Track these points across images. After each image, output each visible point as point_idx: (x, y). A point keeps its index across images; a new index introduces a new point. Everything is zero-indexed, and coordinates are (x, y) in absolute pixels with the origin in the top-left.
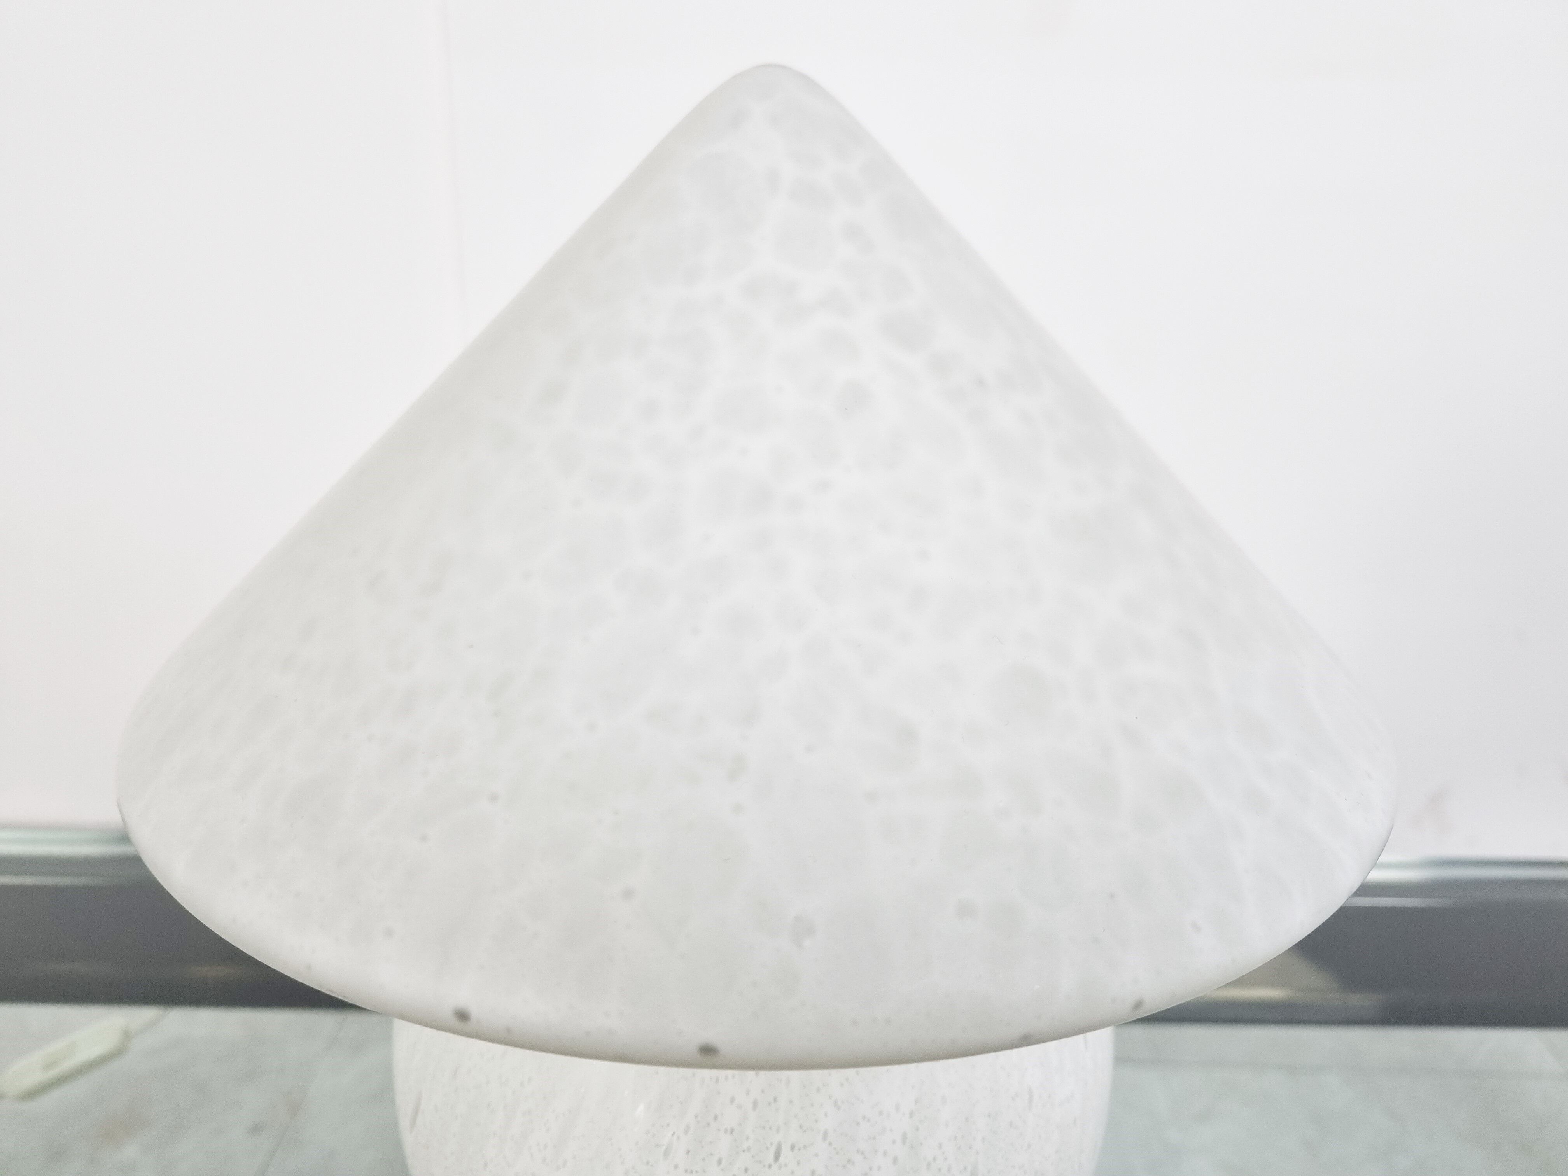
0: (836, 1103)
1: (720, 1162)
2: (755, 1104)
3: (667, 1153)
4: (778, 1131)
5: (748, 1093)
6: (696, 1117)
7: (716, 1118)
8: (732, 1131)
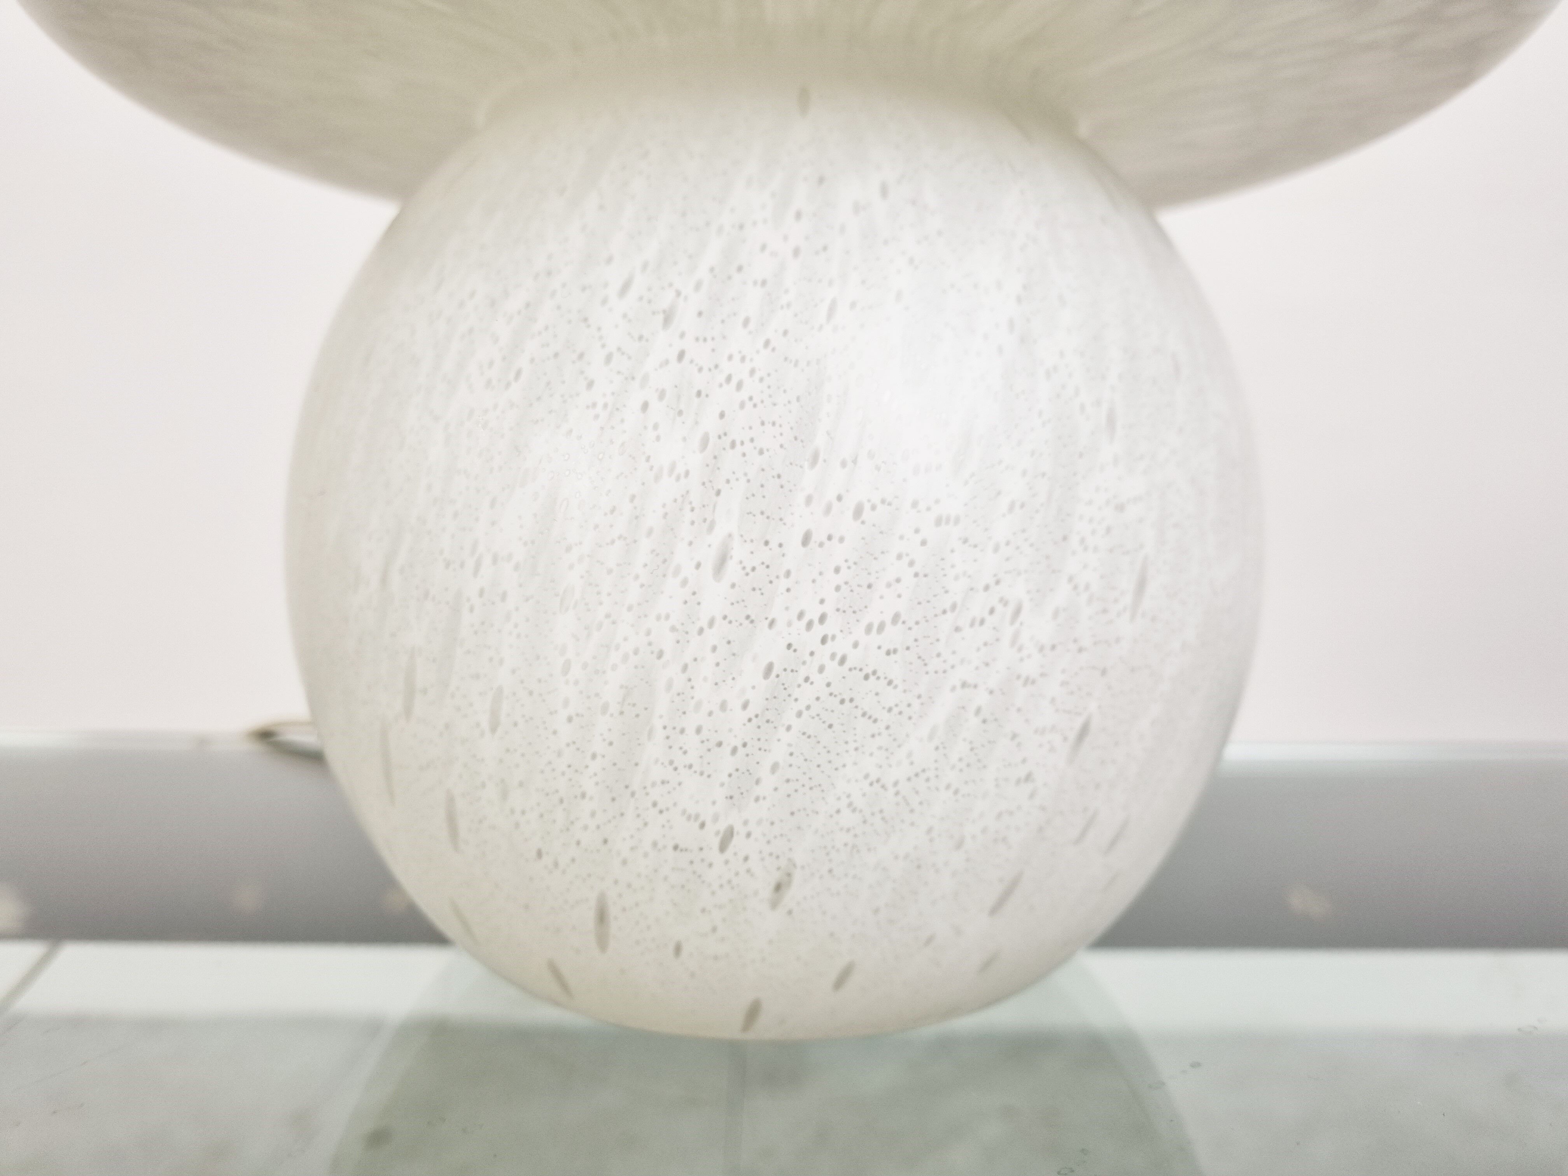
0: (911, 261)
1: (746, 322)
2: (796, 252)
3: (668, 318)
4: (831, 283)
5: (786, 238)
6: (712, 270)
7: (740, 269)
8: (764, 283)
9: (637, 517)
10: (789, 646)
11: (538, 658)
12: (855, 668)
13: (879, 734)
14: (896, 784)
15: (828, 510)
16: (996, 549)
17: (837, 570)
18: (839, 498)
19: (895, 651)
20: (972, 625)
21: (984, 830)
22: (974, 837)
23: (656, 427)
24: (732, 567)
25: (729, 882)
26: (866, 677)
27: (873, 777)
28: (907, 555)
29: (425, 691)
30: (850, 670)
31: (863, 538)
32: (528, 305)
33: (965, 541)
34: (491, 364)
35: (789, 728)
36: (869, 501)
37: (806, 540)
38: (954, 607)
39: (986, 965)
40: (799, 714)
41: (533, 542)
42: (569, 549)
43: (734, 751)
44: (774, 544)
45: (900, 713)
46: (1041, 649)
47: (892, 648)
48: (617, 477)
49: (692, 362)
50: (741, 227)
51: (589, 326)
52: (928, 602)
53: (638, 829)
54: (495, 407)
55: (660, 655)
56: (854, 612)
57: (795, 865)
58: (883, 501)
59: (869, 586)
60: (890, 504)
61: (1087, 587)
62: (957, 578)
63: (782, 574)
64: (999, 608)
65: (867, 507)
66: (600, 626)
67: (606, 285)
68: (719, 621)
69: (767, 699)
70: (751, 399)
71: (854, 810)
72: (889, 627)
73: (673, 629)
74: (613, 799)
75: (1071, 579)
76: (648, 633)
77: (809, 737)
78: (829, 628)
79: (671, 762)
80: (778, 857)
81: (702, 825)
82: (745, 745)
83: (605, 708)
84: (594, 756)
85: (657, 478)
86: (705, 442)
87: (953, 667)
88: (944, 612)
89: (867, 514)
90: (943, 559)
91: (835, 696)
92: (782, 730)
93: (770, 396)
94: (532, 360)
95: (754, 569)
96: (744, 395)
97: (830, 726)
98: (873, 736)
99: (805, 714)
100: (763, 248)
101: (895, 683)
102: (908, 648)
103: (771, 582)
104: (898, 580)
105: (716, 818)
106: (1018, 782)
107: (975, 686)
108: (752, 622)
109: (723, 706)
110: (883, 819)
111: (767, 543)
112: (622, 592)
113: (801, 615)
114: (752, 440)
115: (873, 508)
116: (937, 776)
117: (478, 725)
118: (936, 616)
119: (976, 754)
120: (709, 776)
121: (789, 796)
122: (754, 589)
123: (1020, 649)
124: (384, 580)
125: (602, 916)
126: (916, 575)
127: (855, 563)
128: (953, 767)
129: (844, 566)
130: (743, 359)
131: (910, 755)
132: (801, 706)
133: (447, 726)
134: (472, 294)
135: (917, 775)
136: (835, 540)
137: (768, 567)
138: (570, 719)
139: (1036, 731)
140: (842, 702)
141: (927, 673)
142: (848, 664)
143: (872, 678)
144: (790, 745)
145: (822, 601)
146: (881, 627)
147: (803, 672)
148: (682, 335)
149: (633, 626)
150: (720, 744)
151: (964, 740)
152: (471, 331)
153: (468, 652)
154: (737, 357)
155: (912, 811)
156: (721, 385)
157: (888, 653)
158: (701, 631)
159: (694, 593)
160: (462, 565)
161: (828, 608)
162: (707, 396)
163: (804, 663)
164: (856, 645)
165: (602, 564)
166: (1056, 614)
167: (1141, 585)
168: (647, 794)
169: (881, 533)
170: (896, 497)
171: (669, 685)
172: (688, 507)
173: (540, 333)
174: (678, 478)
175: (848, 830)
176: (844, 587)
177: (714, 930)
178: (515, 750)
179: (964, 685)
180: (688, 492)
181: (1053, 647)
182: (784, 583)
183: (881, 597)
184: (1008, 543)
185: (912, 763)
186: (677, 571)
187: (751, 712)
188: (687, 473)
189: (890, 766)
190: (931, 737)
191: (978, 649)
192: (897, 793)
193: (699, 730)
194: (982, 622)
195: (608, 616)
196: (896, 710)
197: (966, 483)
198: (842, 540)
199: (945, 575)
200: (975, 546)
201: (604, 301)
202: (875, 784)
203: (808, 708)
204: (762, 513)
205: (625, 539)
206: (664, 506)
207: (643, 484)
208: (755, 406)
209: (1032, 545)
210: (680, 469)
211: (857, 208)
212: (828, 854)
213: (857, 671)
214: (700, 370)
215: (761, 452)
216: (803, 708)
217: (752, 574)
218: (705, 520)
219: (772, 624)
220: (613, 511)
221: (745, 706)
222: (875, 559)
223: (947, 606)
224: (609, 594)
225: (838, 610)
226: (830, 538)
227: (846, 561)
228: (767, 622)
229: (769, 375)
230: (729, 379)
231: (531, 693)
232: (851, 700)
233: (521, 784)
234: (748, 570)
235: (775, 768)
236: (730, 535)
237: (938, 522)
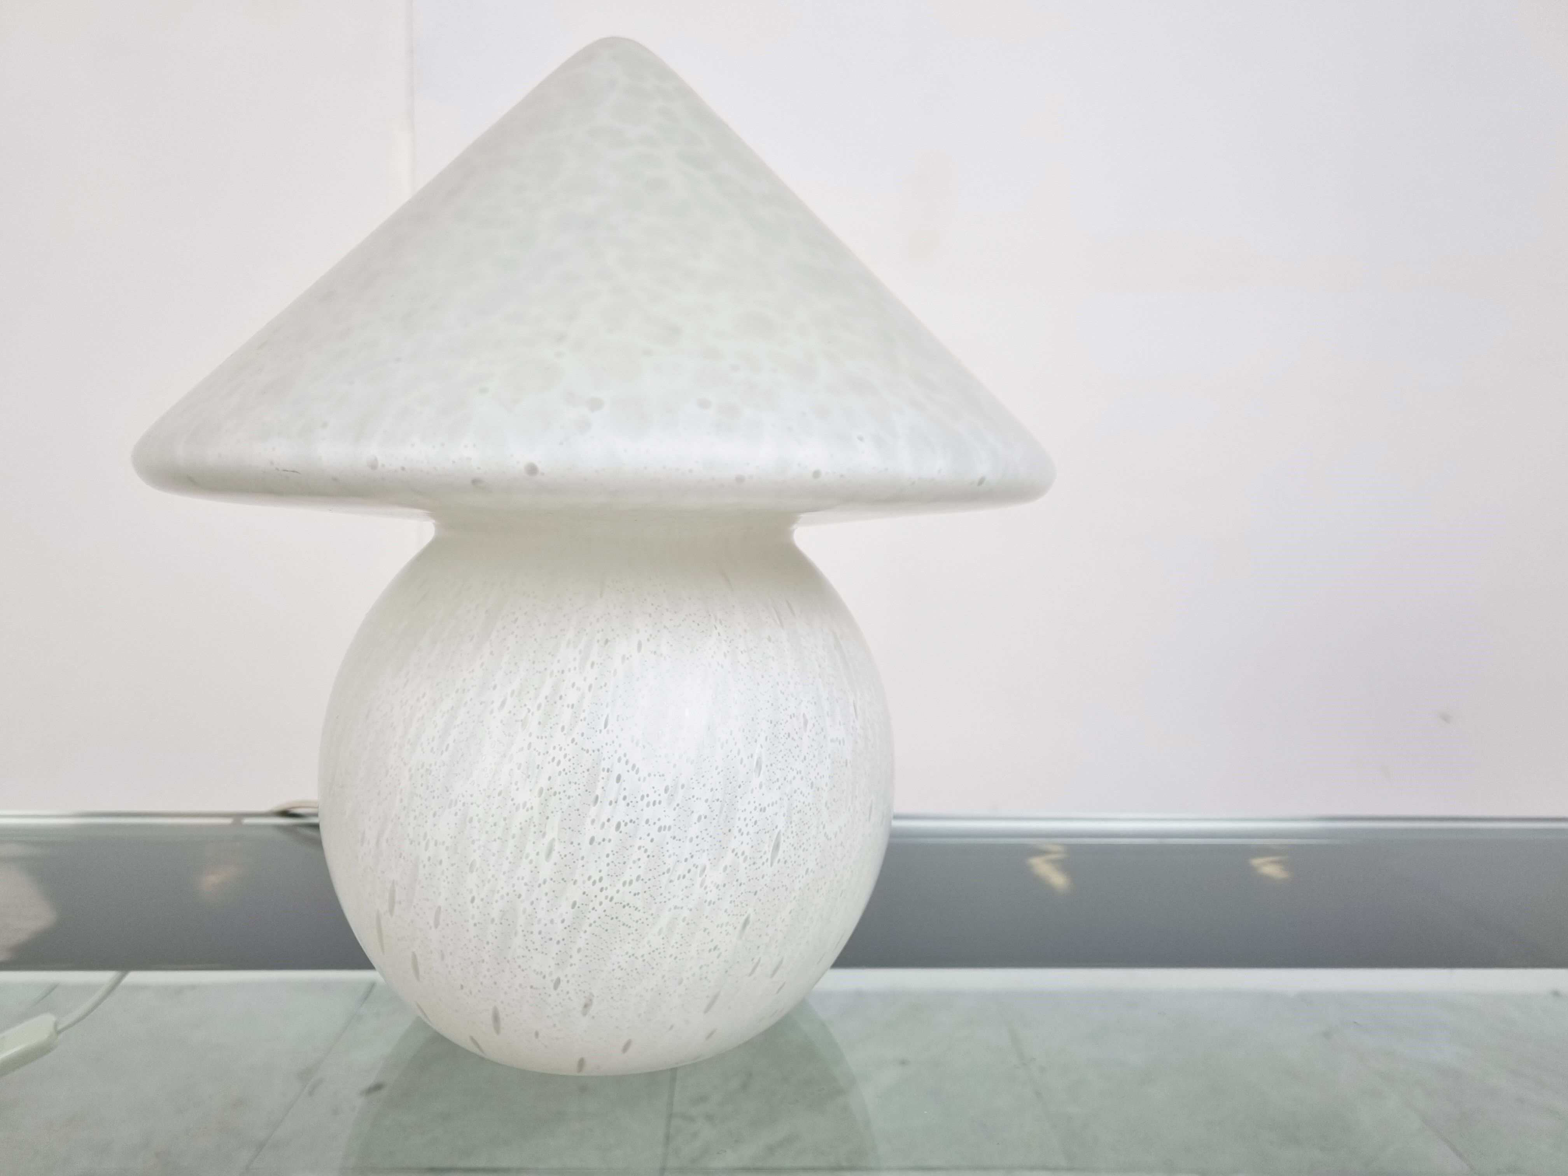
0: (651, 689)
1: (563, 729)
2: (590, 687)
3: (523, 724)
4: (607, 706)
5: (585, 679)
6: (546, 698)
7: (561, 697)
8: (573, 706)
9: (507, 829)
10: (584, 893)
11: (458, 894)
12: (618, 903)
13: (632, 933)
14: (643, 956)
15: (603, 825)
16: (691, 840)
17: (608, 856)
18: (609, 820)
19: (638, 894)
20: (679, 879)
21: (694, 975)
22: (688, 978)
23: (516, 783)
24: (555, 854)
25: (560, 1003)
26: (624, 907)
27: (630, 954)
28: (644, 847)
29: (400, 903)
30: (616, 903)
31: (621, 840)
32: (452, 709)
33: (674, 838)
34: (433, 739)
35: (585, 932)
36: (624, 821)
37: (592, 841)
38: (669, 870)
39: (710, 1036)
40: (590, 925)
41: (455, 837)
42: (473, 842)
43: (558, 942)
44: (575, 844)
45: (643, 923)
46: (718, 887)
47: (637, 892)
48: (497, 808)
49: (535, 749)
50: (563, 672)
51: (483, 726)
52: (655, 869)
53: (512, 978)
54: (436, 764)
55: (520, 896)
56: (617, 876)
57: (593, 996)
58: (631, 821)
59: (624, 863)
60: (634, 822)
61: (743, 853)
62: (670, 856)
63: (580, 858)
64: (693, 869)
65: (623, 824)
66: (489, 881)
67: (493, 702)
68: (548, 880)
69: (574, 918)
70: (564, 770)
71: (622, 969)
72: (635, 883)
73: (526, 884)
74: (499, 964)
75: (733, 851)
76: (513, 886)
77: (596, 935)
78: (604, 884)
79: (527, 947)
80: (584, 992)
81: (544, 977)
82: (563, 940)
83: (493, 920)
84: (488, 943)
85: (517, 809)
86: (541, 791)
87: (669, 899)
88: (664, 873)
89: (622, 828)
90: (662, 848)
91: (608, 916)
92: (582, 934)
93: (574, 769)
94: (454, 741)
95: (565, 856)
96: (560, 768)
97: (607, 930)
98: (629, 934)
99: (593, 925)
100: (573, 685)
101: (639, 909)
102: (645, 892)
103: (574, 862)
104: (639, 859)
105: (551, 974)
106: (710, 951)
107: (682, 908)
108: (565, 881)
109: (552, 921)
110: (638, 973)
111: (572, 843)
112: (500, 865)
113: (589, 878)
114: (564, 791)
115: (626, 824)
116: (664, 951)
117: (428, 923)
118: (659, 875)
119: (685, 940)
120: (546, 954)
121: (587, 963)
122: (566, 866)
123: (705, 888)
124: (378, 843)
125: (496, 1018)
126: (648, 856)
127: (617, 852)
128: (673, 947)
129: (611, 854)
130: (561, 749)
131: (649, 942)
132: (591, 921)
133: (412, 922)
134: (424, 695)
135: (653, 951)
136: (606, 841)
137: (573, 855)
138: (475, 925)
139: (718, 926)
140: (612, 919)
141: (656, 903)
142: (614, 901)
143: (627, 907)
144: (586, 940)
145: (600, 871)
146: (631, 882)
147: (591, 905)
148: (530, 735)
149: (506, 882)
150: (551, 939)
151: (678, 933)
152: (423, 717)
153: (423, 887)
154: (558, 748)
155: (653, 968)
156: (549, 763)
157: (635, 895)
158: (539, 886)
159: (536, 867)
160: (419, 844)
161: (603, 874)
162: (542, 768)
163: (592, 901)
164: (618, 891)
165: (490, 851)
166: (725, 869)
167: (777, 846)
168: (515, 962)
169: (630, 837)
170: (638, 819)
171: (524, 911)
172: (532, 825)
173: (458, 725)
174: (527, 810)
175: (620, 979)
176: (611, 864)
177: (555, 1026)
178: (448, 938)
179: (676, 907)
180: (532, 817)
181: (724, 885)
182: (581, 863)
183: (631, 868)
184: (697, 837)
185: (650, 946)
186: (527, 856)
187: (566, 924)
188: (532, 808)
189: (639, 948)
190: (659, 933)
191: (682, 890)
192: (644, 960)
193: (540, 933)
194: (684, 877)
195: (493, 876)
196: (640, 922)
197: (675, 809)
198: (610, 841)
199: (664, 856)
200: (680, 840)
201: (492, 712)
202: (632, 957)
203: (595, 922)
204: (570, 828)
205: (501, 839)
206: (521, 823)
207: (510, 812)
208: (566, 774)
209: (711, 836)
210: (528, 806)
211: (624, 658)
212: (610, 990)
213: (619, 904)
214: (539, 754)
215: (569, 798)
216: (592, 922)
217: (565, 858)
218: (541, 832)
219: (575, 882)
220: (495, 824)
221: (563, 921)
222: (627, 849)
223: (665, 870)
224: (494, 866)
225: (608, 875)
226: (604, 840)
227: (612, 851)
228: (572, 882)
229: (573, 757)
230: (554, 759)
231: (455, 911)
232: (617, 918)
233: (451, 953)
234: (563, 856)
235: (579, 950)
236: (554, 839)
237: (660, 830)
